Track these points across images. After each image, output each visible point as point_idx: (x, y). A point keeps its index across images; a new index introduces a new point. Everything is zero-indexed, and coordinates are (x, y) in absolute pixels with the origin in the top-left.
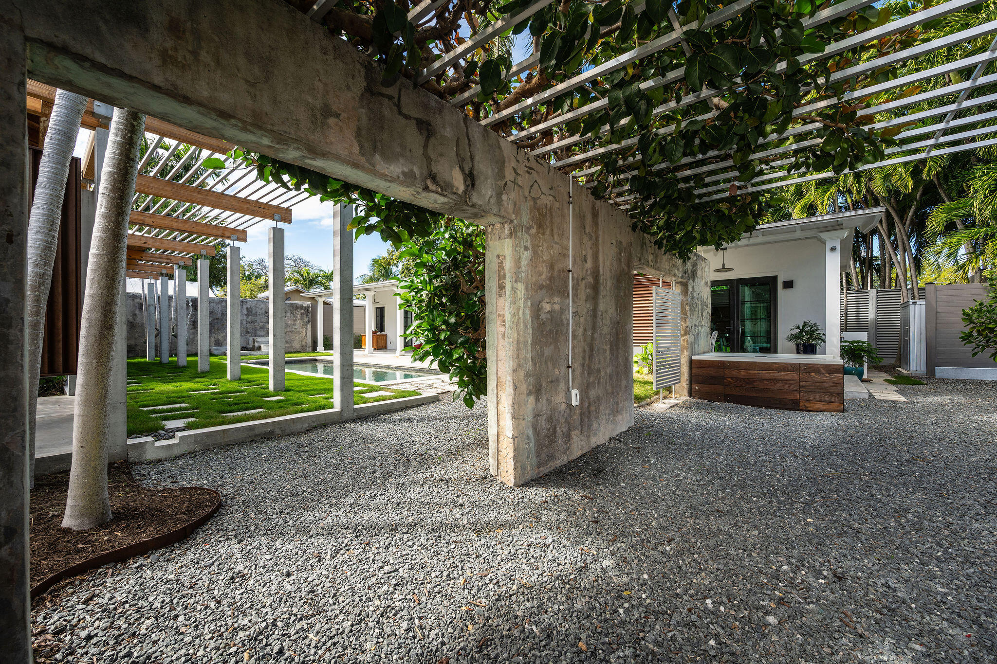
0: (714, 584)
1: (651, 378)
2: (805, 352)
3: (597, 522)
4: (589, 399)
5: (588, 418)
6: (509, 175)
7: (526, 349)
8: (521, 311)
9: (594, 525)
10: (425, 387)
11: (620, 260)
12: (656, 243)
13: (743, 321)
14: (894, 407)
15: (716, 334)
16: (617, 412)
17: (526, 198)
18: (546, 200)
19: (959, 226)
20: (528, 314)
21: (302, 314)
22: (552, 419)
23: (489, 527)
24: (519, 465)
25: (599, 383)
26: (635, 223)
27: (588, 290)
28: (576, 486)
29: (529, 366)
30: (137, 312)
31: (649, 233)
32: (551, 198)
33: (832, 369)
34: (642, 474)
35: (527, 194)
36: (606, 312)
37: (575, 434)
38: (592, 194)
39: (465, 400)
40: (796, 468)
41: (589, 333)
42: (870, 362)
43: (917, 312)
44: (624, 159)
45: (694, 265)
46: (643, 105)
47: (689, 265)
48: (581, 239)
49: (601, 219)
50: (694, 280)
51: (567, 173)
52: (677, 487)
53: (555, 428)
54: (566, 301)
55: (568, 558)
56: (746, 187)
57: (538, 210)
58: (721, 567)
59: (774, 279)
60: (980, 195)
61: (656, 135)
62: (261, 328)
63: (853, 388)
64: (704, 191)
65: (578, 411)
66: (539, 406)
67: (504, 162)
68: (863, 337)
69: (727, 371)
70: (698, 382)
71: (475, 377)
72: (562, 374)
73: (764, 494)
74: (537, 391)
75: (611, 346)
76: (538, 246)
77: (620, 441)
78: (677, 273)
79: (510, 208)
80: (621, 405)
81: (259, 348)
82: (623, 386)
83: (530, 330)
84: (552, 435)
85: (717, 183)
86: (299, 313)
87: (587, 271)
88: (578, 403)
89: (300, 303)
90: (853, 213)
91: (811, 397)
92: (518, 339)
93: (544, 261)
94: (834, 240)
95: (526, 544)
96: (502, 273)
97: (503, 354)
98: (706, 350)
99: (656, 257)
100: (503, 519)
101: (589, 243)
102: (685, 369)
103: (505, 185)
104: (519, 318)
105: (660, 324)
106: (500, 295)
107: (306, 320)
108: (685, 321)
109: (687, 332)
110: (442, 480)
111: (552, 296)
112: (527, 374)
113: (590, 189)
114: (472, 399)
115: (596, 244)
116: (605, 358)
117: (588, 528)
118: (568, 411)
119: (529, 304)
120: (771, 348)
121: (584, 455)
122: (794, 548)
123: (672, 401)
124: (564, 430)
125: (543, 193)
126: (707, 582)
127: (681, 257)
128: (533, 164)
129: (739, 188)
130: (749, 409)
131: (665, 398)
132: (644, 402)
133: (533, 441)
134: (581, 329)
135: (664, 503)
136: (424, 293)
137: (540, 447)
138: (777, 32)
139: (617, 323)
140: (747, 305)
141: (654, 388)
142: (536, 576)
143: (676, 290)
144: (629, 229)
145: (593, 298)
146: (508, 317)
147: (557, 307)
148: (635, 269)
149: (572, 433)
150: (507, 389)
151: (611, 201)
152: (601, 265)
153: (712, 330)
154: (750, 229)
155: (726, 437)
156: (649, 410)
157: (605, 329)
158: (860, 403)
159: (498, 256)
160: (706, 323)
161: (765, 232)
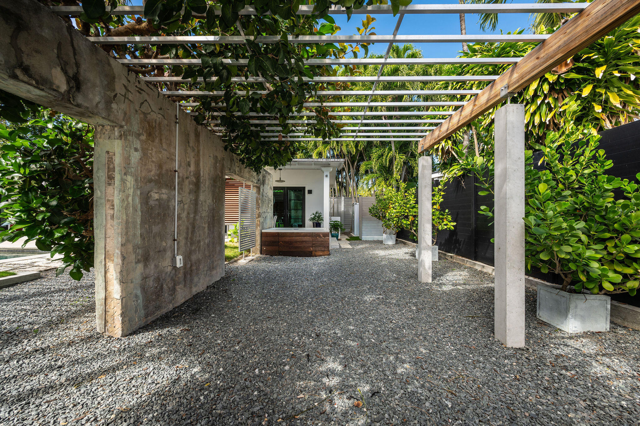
0: (261, 359)
1: (238, 245)
2: (317, 227)
3: (191, 345)
4: (191, 261)
5: (191, 275)
6: (119, 89)
7: (135, 227)
8: (130, 199)
9: (189, 347)
10: (24, 267)
11: (216, 168)
12: (240, 160)
13: (290, 210)
14: (347, 251)
15: (276, 217)
16: (213, 268)
17: (136, 111)
18: (155, 116)
19: (369, 172)
20: (137, 200)
22: (159, 279)
23: (91, 376)
24: (127, 319)
25: (199, 250)
26: (226, 145)
27: (191, 186)
28: (178, 324)
29: (138, 241)
31: (236, 154)
32: (160, 116)
33: (326, 235)
34: (227, 306)
35: (137, 108)
36: (205, 202)
37: (179, 288)
38: (195, 120)
39: (72, 274)
40: (307, 286)
41: (192, 216)
42: (341, 231)
43: (357, 207)
44: (217, 103)
45: (264, 177)
46: (225, 73)
47: (261, 177)
48: (186, 150)
49: (202, 139)
50: (264, 185)
51: (174, 101)
52: (247, 309)
53: (162, 286)
54: (173, 193)
55: (165, 376)
56: (286, 137)
57: (149, 123)
58: (266, 348)
59: (304, 188)
60: (374, 160)
61: (235, 94)
63: (333, 243)
64: (266, 134)
65: (182, 271)
66: (147, 271)
67: (114, 78)
68: (338, 219)
69: (280, 238)
70: (265, 245)
71: (83, 253)
72: (169, 245)
73: (292, 303)
74: (146, 259)
75: (209, 225)
76: (147, 149)
77: (214, 287)
78: (254, 180)
79: (120, 115)
80: (215, 264)
82: (217, 251)
83: (140, 213)
84: (159, 291)
85: (273, 131)
87: (190, 172)
88: (182, 265)
90: (336, 160)
91: (317, 249)
92: (127, 220)
93: (153, 162)
94: (327, 172)
95: (128, 379)
96: (111, 166)
97: (110, 232)
98: (270, 226)
99: (240, 169)
100: (106, 366)
101: (192, 154)
102: (258, 238)
103: (115, 96)
104: (128, 203)
105: (244, 210)
106: (110, 184)
108: (259, 210)
109: (259, 216)
110: (36, 351)
111: (160, 188)
112: (136, 247)
113: (194, 116)
114: (80, 272)
115: (198, 155)
116: (204, 233)
117: (183, 351)
118: (174, 272)
119: (139, 193)
120: (302, 225)
121: (187, 301)
122: (301, 327)
123: (250, 258)
124: (170, 286)
125: (152, 111)
126: (257, 360)
127: (256, 171)
128: (144, 87)
129: (283, 137)
130: (290, 258)
131: (246, 256)
132: (232, 261)
133: (141, 298)
134: (186, 213)
135: (238, 321)
136: (16, 176)
137: (147, 301)
138: (293, 61)
139: (214, 209)
140: (293, 202)
141: (239, 250)
142: (135, 400)
143: (253, 191)
144: (223, 149)
145: (195, 192)
146: (117, 202)
147: (164, 197)
148: (227, 175)
149: (177, 287)
150: (116, 260)
151: (209, 128)
152: (202, 170)
153: (274, 215)
154: (290, 160)
155: (277, 275)
156: (235, 265)
157: (204, 212)
158: (336, 251)
159: (108, 152)
160: (271, 210)
161: (299, 163)
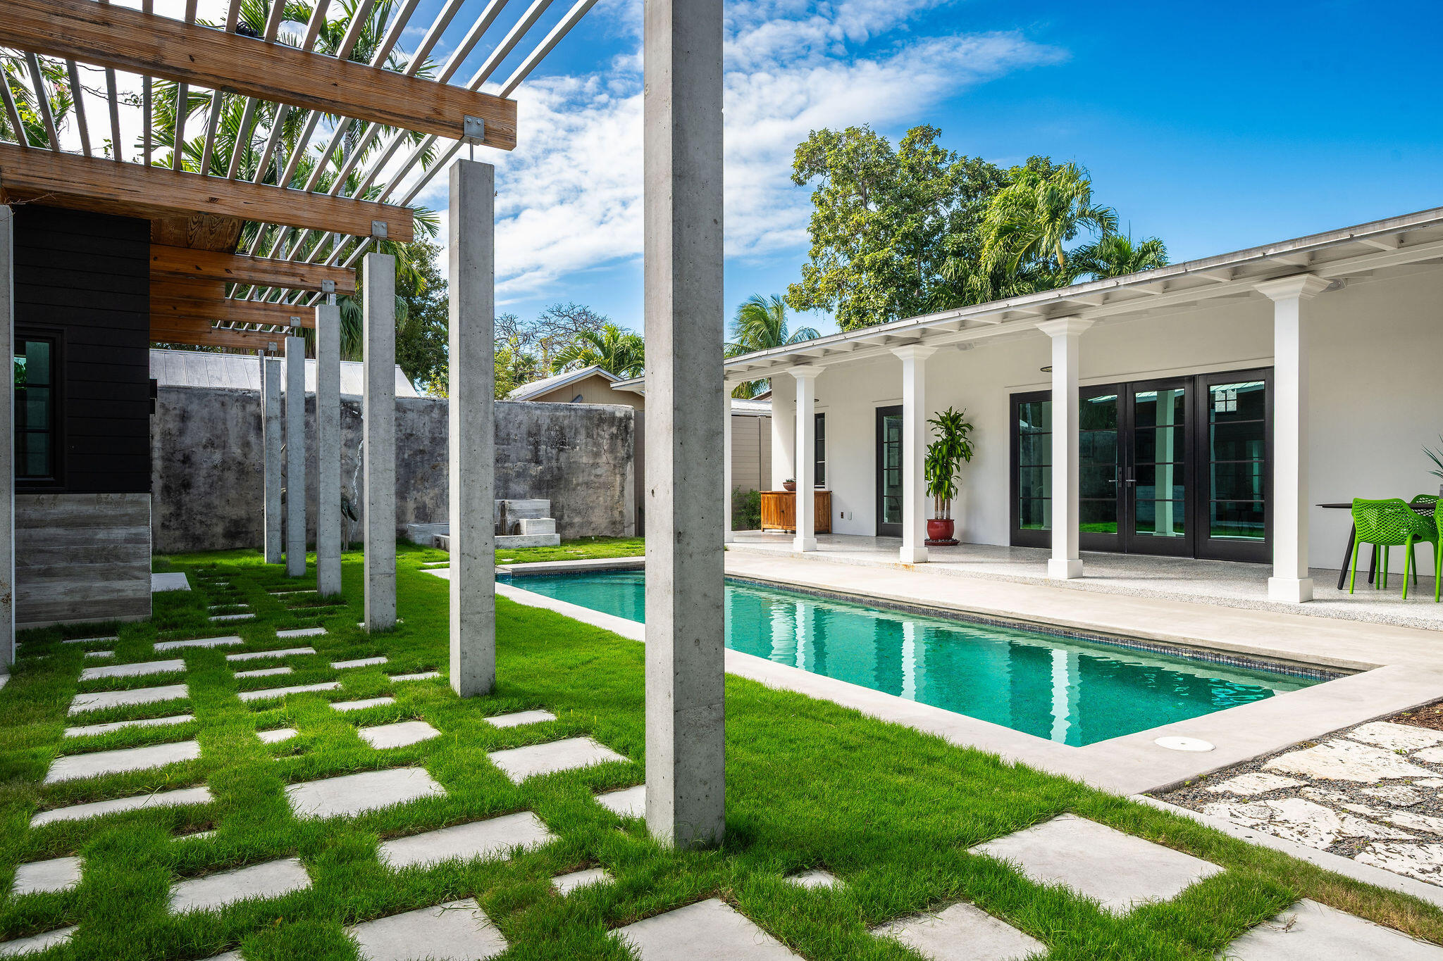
21: (613, 437)
30: (252, 438)
62: (519, 475)
81: (516, 529)
86: (606, 433)
89: (608, 407)
107: (622, 453)
